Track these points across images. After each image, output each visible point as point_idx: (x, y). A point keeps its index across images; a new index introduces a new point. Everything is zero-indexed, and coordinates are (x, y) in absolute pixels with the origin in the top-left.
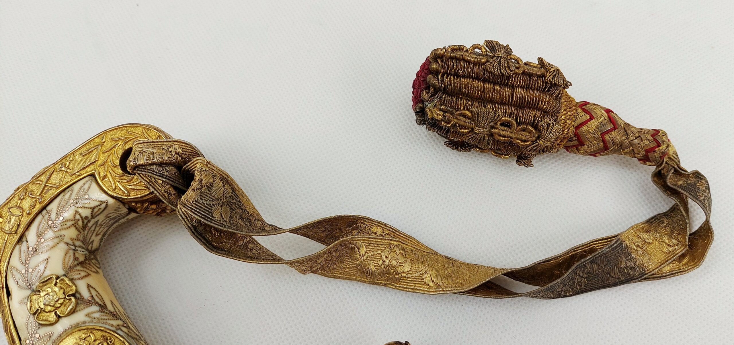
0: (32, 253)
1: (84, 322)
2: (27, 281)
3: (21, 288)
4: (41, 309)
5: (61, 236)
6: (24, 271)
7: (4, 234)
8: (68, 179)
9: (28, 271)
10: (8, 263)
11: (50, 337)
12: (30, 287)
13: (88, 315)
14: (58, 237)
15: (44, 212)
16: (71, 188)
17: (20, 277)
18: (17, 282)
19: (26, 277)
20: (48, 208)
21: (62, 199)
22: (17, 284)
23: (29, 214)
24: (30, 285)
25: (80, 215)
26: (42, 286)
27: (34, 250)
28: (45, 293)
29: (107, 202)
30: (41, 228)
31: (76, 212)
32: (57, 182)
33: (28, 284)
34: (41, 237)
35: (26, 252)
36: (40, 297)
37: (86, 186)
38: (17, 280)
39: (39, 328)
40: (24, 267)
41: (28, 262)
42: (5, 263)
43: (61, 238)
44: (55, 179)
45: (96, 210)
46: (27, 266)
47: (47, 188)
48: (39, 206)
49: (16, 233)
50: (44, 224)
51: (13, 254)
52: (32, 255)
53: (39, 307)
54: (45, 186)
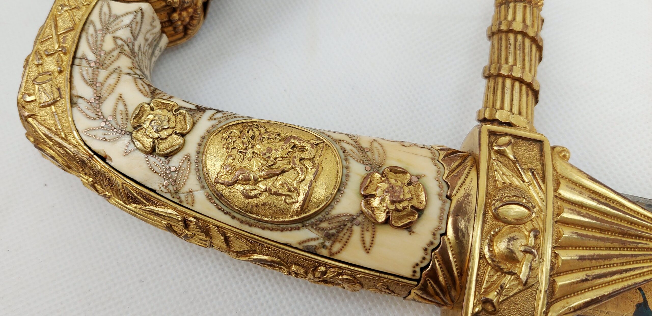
0: (97, 102)
1: (214, 126)
2: (115, 130)
3: (114, 140)
4: (157, 139)
5: (116, 69)
6: (103, 124)
7: (48, 108)
8: (79, 15)
9: (107, 120)
10: (77, 131)
11: (189, 160)
12: (123, 132)
13: (210, 119)
14: (114, 71)
15: (77, 61)
16: (88, 22)
17: (103, 131)
18: (104, 138)
19: (112, 127)
20: (79, 54)
21: (87, 37)
22: (106, 140)
23: (60, 72)
24: (122, 131)
25: (121, 39)
26: (138, 121)
27: (97, 98)
28: (148, 123)
29: (141, 10)
30: (85, 75)
31: (115, 38)
32: (69, 24)
33: (120, 131)
34: (95, 83)
35: (89, 107)
36: (146, 130)
37: (105, 9)
38: (103, 137)
39: (169, 161)
40: (100, 121)
41: (100, 114)
42: (73, 133)
43: (118, 71)
44: (64, 23)
45: (134, 26)
46: (102, 117)
47: (61, 37)
48: (67, 59)
49: (61, 98)
50: (87, 70)
51: (74, 119)
52: (99, 104)
53: (154, 139)
54: (58, 36)
